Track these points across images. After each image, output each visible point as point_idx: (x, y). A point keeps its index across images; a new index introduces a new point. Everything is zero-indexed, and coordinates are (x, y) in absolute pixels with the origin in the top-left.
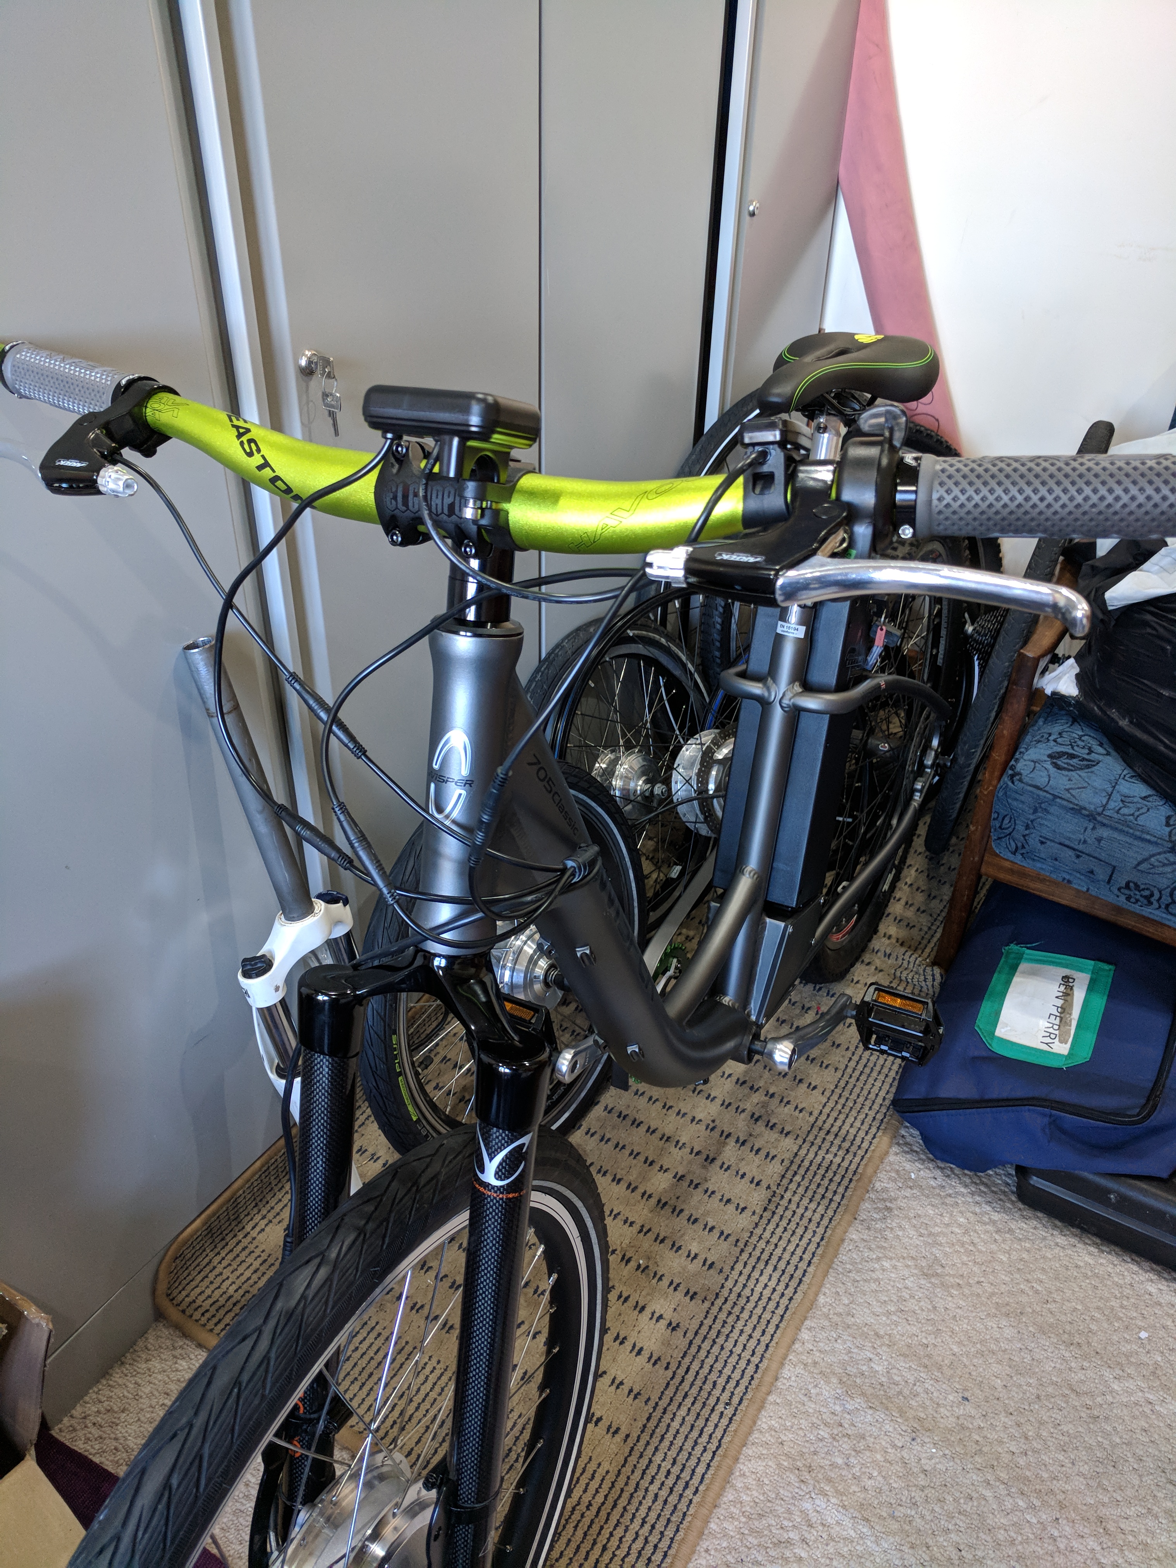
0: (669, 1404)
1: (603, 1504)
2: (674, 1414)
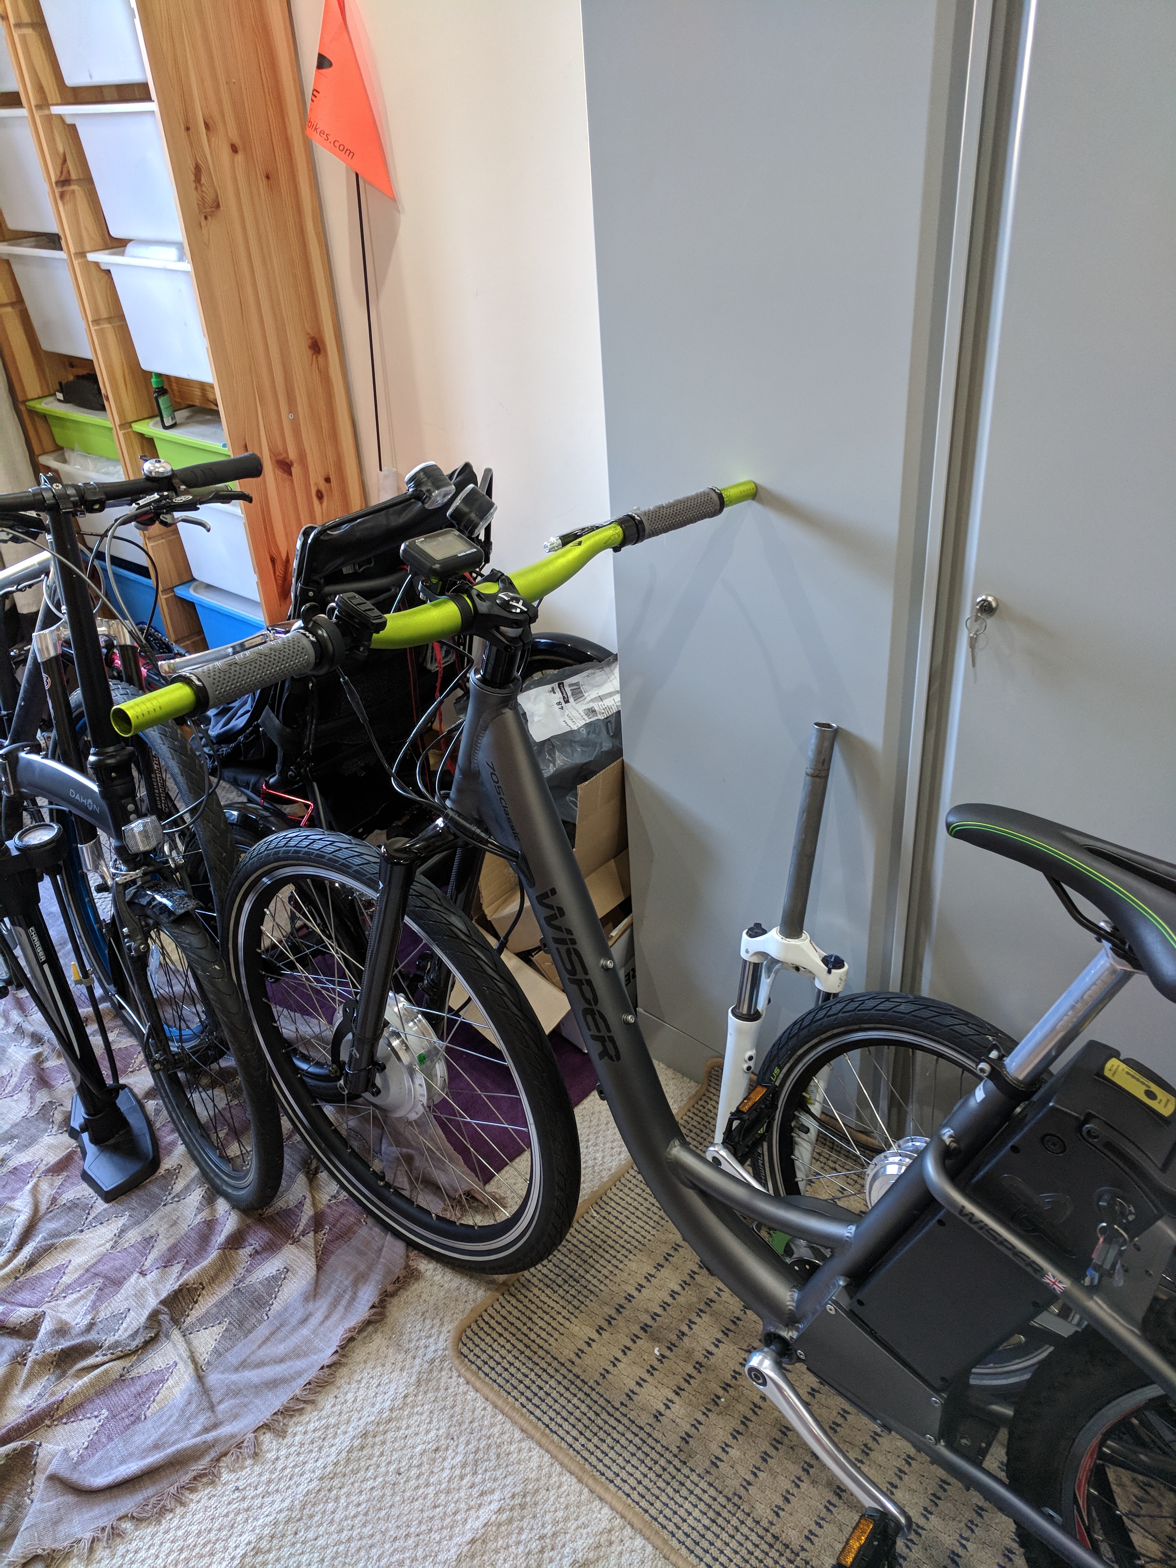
0: (592, 1399)
1: (529, 1339)
2: (583, 1402)
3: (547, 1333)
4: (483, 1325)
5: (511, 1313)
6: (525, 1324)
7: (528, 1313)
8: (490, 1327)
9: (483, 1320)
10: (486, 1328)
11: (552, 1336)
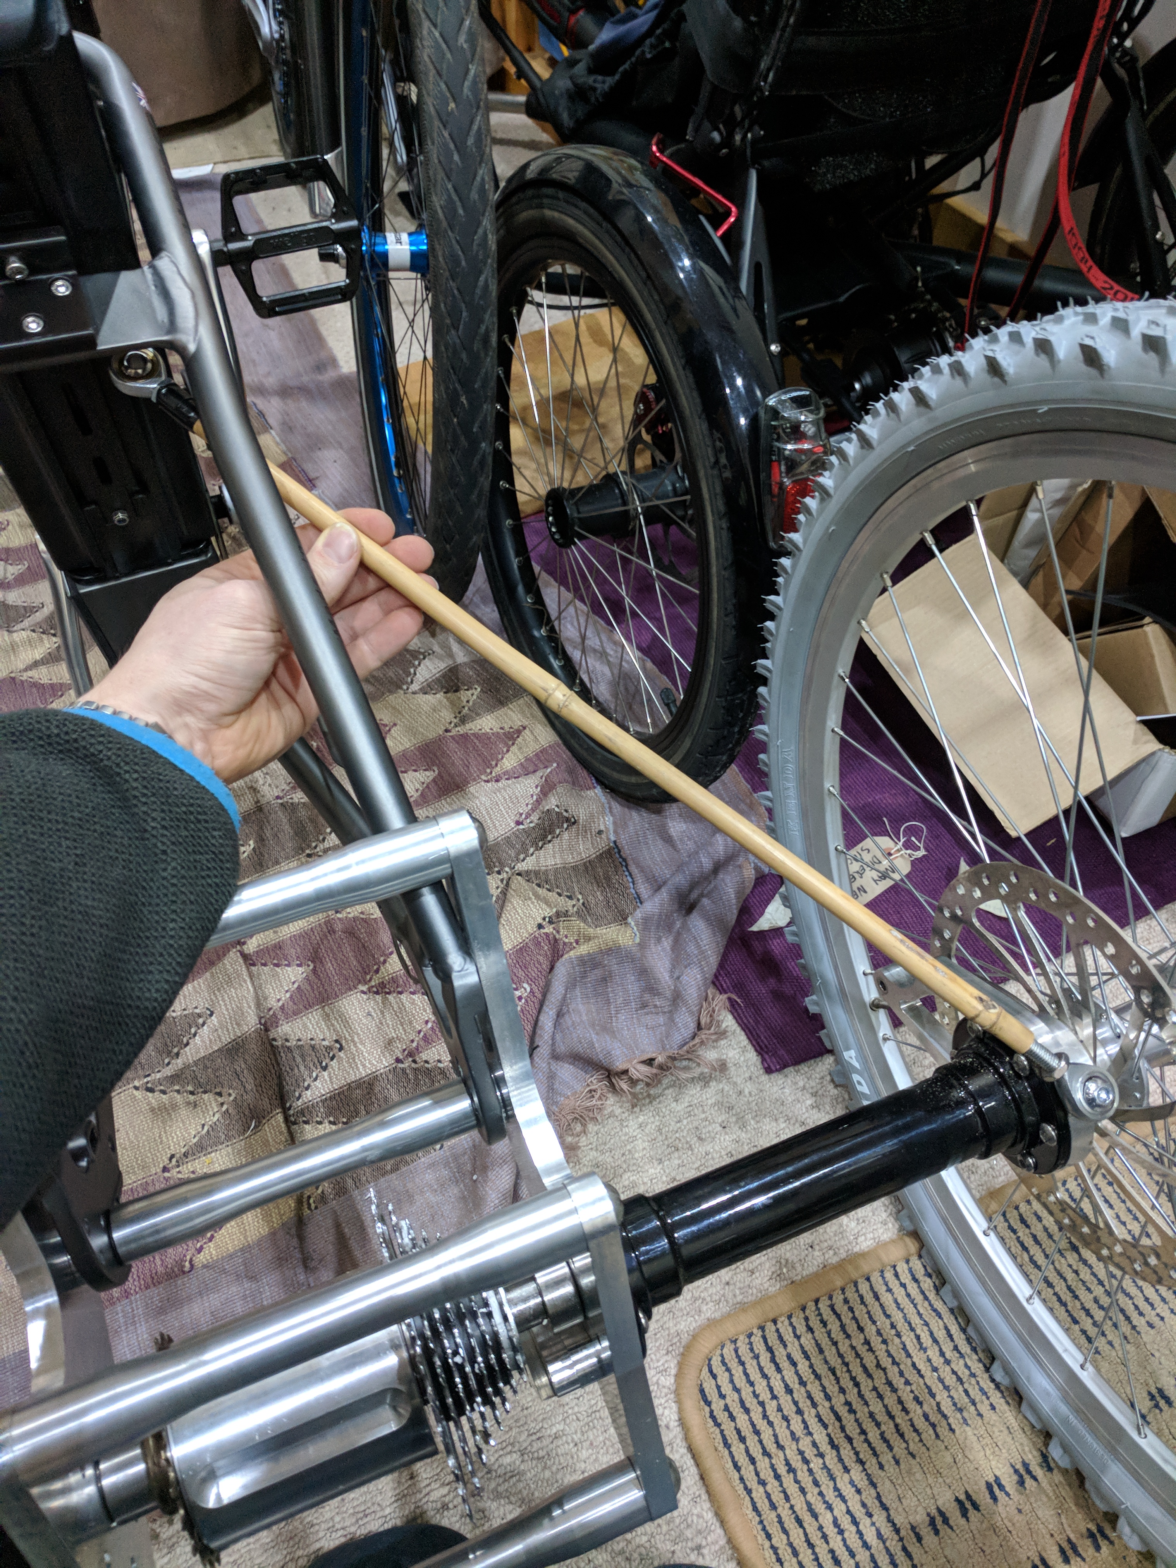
3: (882, 1434)
4: (760, 1347)
5: (821, 1351)
6: (842, 1391)
7: (857, 1370)
8: (773, 1360)
9: (764, 1338)
10: (765, 1358)
11: (891, 1448)
